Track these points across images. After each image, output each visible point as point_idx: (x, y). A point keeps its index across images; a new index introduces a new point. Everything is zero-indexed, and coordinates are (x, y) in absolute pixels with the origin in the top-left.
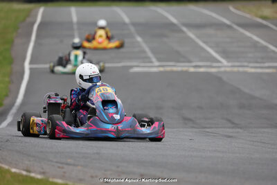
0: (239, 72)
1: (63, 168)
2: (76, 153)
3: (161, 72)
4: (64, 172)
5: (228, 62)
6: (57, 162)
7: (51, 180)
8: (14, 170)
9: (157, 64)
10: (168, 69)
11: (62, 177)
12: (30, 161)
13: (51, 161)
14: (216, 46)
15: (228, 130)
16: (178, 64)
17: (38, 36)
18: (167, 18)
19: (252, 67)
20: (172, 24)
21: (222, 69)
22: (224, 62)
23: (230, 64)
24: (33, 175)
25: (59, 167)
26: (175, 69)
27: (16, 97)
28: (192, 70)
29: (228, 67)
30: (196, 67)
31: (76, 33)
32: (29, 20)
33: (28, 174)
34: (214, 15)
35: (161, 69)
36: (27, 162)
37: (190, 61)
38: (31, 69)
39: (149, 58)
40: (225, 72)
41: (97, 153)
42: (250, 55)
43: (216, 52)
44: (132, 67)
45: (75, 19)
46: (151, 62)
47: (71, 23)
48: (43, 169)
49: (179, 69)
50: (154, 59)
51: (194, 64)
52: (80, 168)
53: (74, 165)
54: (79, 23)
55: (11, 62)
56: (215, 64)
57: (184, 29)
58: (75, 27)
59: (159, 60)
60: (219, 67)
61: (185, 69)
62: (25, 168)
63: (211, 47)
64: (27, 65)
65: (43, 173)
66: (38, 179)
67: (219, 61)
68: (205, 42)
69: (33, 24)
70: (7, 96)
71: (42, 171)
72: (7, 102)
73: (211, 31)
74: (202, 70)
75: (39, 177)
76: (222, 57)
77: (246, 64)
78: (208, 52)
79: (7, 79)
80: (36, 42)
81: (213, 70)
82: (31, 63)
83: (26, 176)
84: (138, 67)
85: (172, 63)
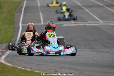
0: (107, 25)
1: (38, 66)
2: (43, 60)
3: (75, 26)
4: (39, 68)
5: (102, 21)
6: (36, 64)
7: (34, 71)
8: (19, 68)
9: (73, 22)
10: (78, 25)
11: (39, 70)
12: (25, 64)
13: (33, 64)
14: (97, 15)
15: (103, 49)
16: (82, 22)
17: (24, 12)
18: (77, 4)
19: (112, 23)
20: (79, 6)
21: (100, 24)
22: (101, 21)
23: (103, 22)
24: (27, 69)
25: (37, 66)
26: (81, 24)
28: (88, 25)
29: (102, 23)
30: (89, 23)
31: (40, 11)
32: (20, 6)
33: (25, 69)
35: (75, 25)
36: (24, 64)
37: (87, 21)
38: (22, 26)
40: (101, 25)
41: (52, 60)
42: (111, 18)
43: (97, 17)
44: (63, 24)
45: (39, 5)
46: (71, 22)
47: (38, 7)
48: (30, 67)
49: (83, 24)
51: (88, 22)
52: (45, 66)
53: (43, 65)
54: (41, 7)
56: (97, 22)
57: (84, 8)
60: (99, 23)
61: (85, 24)
62: (24, 67)
63: (95, 15)
64: (20, 25)
65: (31, 68)
66: (29, 71)
67: (99, 21)
68: (92, 13)
69: (22, 7)
70: (13, 37)
71: (30, 68)
72: (13, 39)
73: (95, 9)
74: (92, 25)
75: (29, 70)
76: (100, 19)
77: (109, 22)
78: (94, 17)
79: (13, 30)
80: (24, 15)
81: (96, 25)
82: (22, 23)
83: (24, 70)
84: (66, 24)
85: (79, 22)
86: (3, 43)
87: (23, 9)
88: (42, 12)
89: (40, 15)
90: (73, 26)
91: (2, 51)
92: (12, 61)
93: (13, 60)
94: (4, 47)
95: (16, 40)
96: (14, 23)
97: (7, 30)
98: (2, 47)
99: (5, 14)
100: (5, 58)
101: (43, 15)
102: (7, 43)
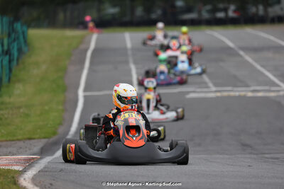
3: (218, 97)
9: (214, 89)
10: (225, 94)
14: (275, 70)
16: (235, 89)
17: (92, 63)
18: (223, 42)
20: (229, 48)
21: (282, 93)
22: (283, 85)
26: (232, 94)
27: (70, 126)
28: (250, 94)
30: (254, 91)
31: (131, 60)
32: (82, 47)
34: (272, 38)
35: (219, 94)
37: (247, 86)
38: (86, 97)
39: (205, 83)
43: (275, 76)
44: (188, 93)
45: (129, 45)
46: (208, 87)
47: (125, 49)
49: (237, 94)
50: (210, 85)
51: (252, 88)
54: (133, 49)
55: (65, 89)
56: (273, 88)
57: (242, 53)
58: (130, 52)
59: (216, 85)
60: (279, 91)
61: (243, 94)
63: (269, 71)
64: (81, 93)
67: (278, 86)
68: (262, 66)
69: (86, 50)
70: (60, 124)
72: (61, 130)
73: (270, 55)
74: (260, 94)
76: (281, 81)
78: (267, 77)
79: (61, 107)
80: (90, 69)
81: (272, 94)
82: (85, 90)
84: (194, 92)
85: (230, 88)
86: (34, 139)
87: (89, 54)
88: (135, 63)
89: (130, 71)
90: (212, 98)
91: (30, 159)
92: (51, 184)
93: (53, 182)
94: (36, 149)
95: (69, 130)
96: (64, 89)
97: (46, 108)
98: (30, 149)
99: (44, 67)
100: (35, 175)
101: (137, 69)
102: (45, 138)
